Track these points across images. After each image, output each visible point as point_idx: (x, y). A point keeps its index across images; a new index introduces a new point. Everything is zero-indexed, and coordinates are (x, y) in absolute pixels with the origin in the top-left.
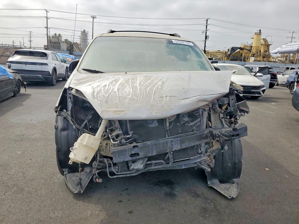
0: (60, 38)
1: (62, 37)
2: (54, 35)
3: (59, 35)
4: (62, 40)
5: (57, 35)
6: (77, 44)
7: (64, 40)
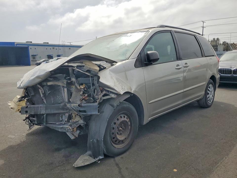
0: (218, 41)
1: (220, 40)
2: (213, 40)
3: (218, 39)
4: (220, 43)
5: (215, 40)
6: (234, 44)
7: (222, 43)
